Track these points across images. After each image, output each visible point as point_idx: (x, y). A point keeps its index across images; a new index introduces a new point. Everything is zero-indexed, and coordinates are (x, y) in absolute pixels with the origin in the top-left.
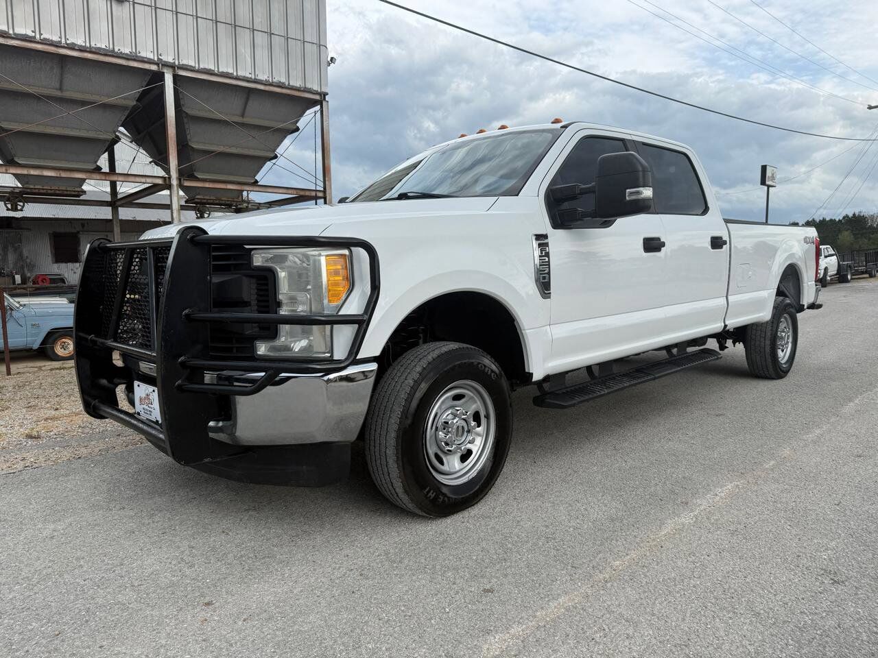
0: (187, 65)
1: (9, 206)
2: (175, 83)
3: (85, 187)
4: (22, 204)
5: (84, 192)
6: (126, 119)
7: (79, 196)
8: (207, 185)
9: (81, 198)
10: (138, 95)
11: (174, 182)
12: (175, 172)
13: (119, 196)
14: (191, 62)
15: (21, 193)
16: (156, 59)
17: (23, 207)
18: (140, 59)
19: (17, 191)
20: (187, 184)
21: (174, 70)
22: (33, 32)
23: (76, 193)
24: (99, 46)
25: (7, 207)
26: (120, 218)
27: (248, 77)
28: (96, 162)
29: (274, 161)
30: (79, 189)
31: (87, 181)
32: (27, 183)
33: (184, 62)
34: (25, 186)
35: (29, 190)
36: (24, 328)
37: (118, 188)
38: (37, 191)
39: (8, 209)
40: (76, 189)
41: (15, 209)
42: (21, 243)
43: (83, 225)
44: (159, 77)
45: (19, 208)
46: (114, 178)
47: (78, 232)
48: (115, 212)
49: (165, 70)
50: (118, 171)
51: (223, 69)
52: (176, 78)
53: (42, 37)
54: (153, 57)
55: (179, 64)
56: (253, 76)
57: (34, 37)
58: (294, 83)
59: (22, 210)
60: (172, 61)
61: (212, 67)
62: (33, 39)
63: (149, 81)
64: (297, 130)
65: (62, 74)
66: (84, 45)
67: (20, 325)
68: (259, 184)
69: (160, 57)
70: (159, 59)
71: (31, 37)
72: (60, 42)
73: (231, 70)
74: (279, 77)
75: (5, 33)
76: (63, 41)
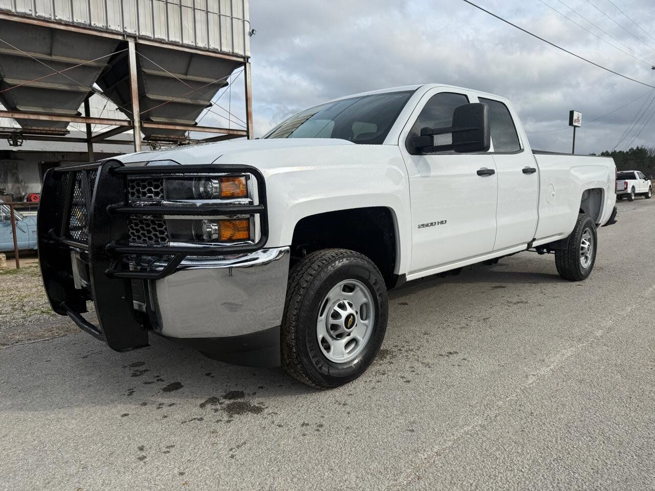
0: (146, 36)
1: (11, 142)
2: (136, 49)
3: (69, 128)
4: (21, 141)
5: (68, 132)
6: (100, 76)
7: (64, 135)
8: (161, 127)
9: (67, 136)
10: (108, 59)
11: (137, 124)
12: (137, 117)
13: (93, 135)
14: (149, 34)
15: (21, 133)
16: (122, 31)
17: (22, 143)
18: (111, 31)
19: (18, 131)
20: (146, 125)
21: (135, 40)
22: (30, 10)
23: (62, 133)
24: (79, 21)
25: (10, 143)
26: (94, 151)
27: (190, 45)
28: (77, 109)
29: (209, 108)
30: (64, 130)
31: (70, 124)
32: (26, 125)
33: (143, 33)
34: (25, 127)
35: (27, 131)
36: (27, 234)
37: (92, 129)
38: (33, 131)
39: (11, 145)
40: (63, 130)
41: (15, 144)
42: (17, 170)
43: (63, 157)
44: (125, 45)
45: (19, 143)
46: (89, 121)
47: (60, 162)
48: (90, 147)
49: (129, 40)
50: (91, 116)
51: (172, 39)
52: (138, 46)
53: (37, 14)
54: (120, 29)
55: (139, 35)
56: (194, 44)
57: (31, 15)
58: (225, 49)
59: (21, 145)
60: (134, 33)
61: (164, 37)
62: (30, 16)
63: (117, 48)
64: (227, 84)
65: (52, 43)
66: (68, 20)
67: (24, 232)
68: (198, 125)
69: (125, 30)
70: (124, 31)
71: (28, 15)
72: (50, 18)
73: (178, 40)
74: (214, 45)
75: (10, 11)
76: (53, 18)
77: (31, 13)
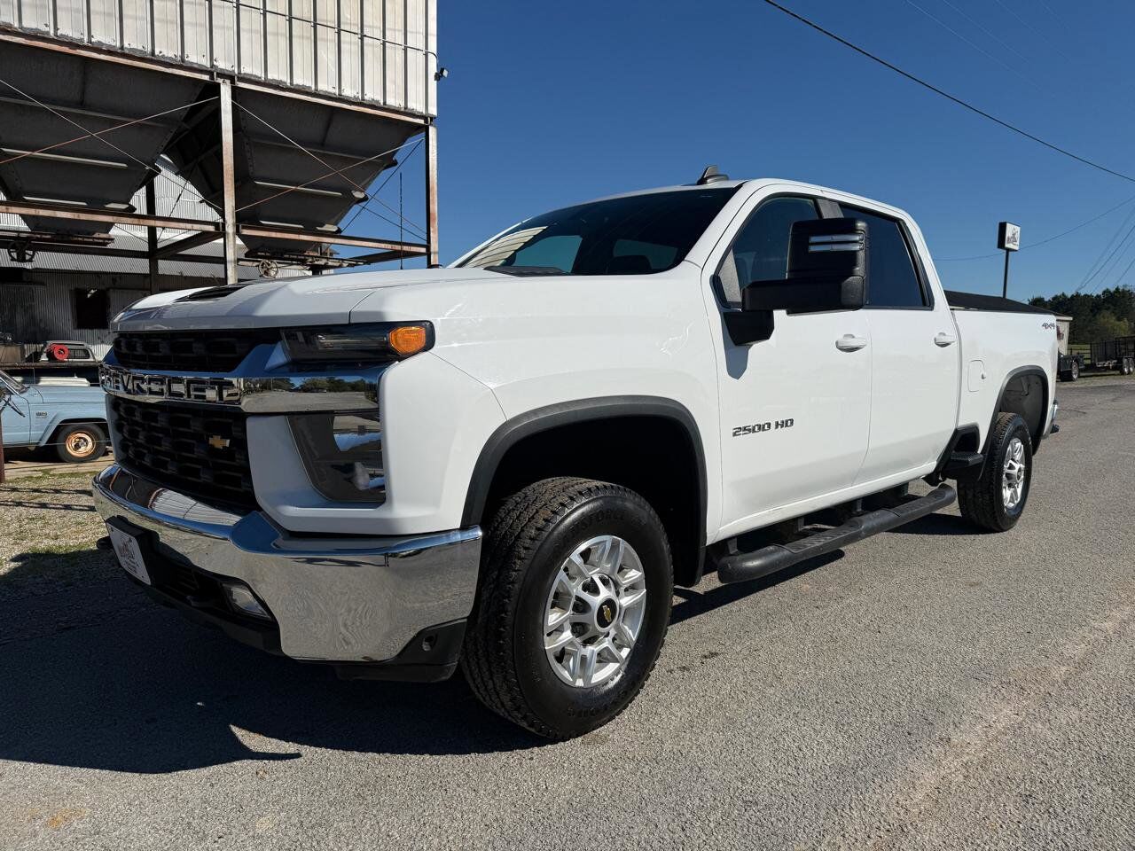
0: (252, 75)
1: (14, 255)
2: (234, 97)
4: (31, 252)
5: (112, 239)
6: (168, 144)
7: (103, 244)
8: (273, 235)
9: (109, 246)
10: (184, 114)
11: (230, 229)
12: (231, 216)
13: (160, 245)
14: (258, 72)
15: (30, 239)
16: (209, 66)
17: (33, 256)
18: (189, 65)
19: (25, 235)
20: (245, 232)
21: (233, 82)
22: (46, 25)
23: (100, 240)
24: (134, 46)
25: (10, 255)
26: (160, 272)
27: (331, 93)
28: (128, 201)
29: (363, 204)
30: (105, 236)
31: (115, 226)
32: (38, 227)
33: (247, 69)
34: (35, 230)
36: (27, 417)
37: (158, 236)
39: (13, 259)
40: (102, 235)
41: (22, 259)
42: (33, 301)
43: (114, 281)
44: (215, 89)
45: (28, 257)
46: (152, 223)
47: (108, 289)
48: (153, 266)
49: (220, 81)
50: (158, 213)
51: (298, 81)
52: (236, 93)
53: (59, 33)
54: (206, 63)
55: (239, 73)
56: (337, 91)
57: (48, 33)
58: (391, 102)
59: (30, 260)
60: (230, 69)
61: (285, 78)
62: (46, 36)
63: (200, 95)
64: (395, 163)
65: (84, 83)
66: (114, 44)
67: (21, 414)
68: (342, 234)
69: (215, 63)
70: (212, 66)
71: (43, 33)
72: (82, 40)
73: (309, 83)
74: (373, 94)
75: (10, 26)
76: (86, 39)
77: (47, 29)
